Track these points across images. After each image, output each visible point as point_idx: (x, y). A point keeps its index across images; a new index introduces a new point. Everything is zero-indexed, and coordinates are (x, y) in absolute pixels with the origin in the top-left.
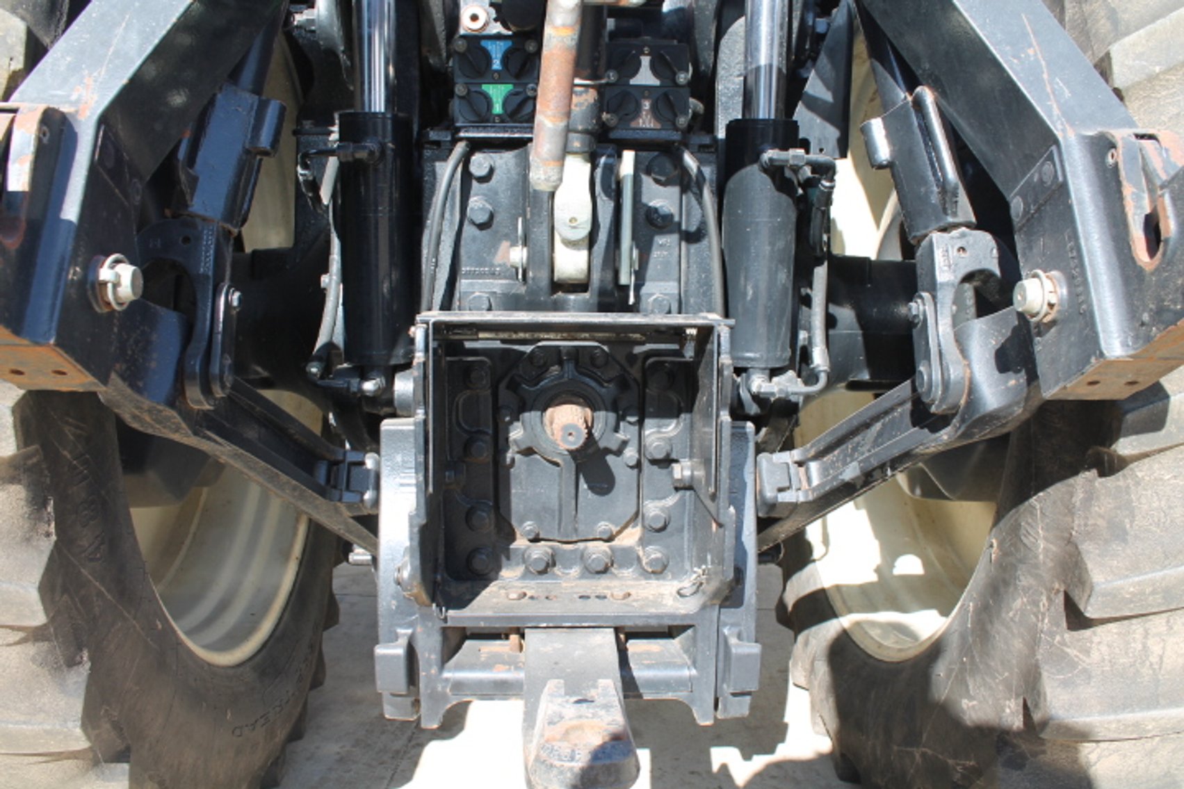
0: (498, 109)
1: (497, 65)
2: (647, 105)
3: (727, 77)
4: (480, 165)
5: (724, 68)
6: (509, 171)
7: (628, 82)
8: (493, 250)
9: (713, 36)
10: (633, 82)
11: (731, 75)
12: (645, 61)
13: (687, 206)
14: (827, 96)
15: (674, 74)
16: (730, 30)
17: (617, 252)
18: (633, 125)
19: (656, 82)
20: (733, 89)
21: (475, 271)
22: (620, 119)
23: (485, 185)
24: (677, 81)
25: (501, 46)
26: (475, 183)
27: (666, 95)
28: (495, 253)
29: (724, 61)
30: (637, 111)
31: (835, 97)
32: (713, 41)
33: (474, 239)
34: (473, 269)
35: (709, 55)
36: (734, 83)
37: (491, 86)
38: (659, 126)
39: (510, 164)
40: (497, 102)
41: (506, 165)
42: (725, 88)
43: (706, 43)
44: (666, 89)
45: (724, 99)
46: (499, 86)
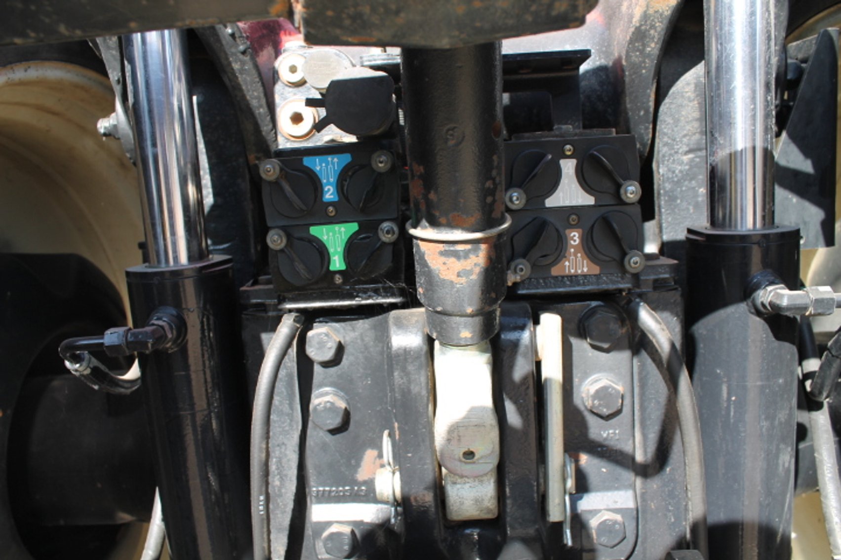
0: (337, 263)
1: (330, 194)
2: (575, 237)
3: (671, 155)
4: (321, 345)
5: (666, 144)
6: (366, 348)
7: (544, 203)
8: (353, 462)
9: (652, 104)
10: (550, 202)
11: (676, 153)
12: (568, 167)
13: (640, 373)
14: (806, 166)
15: (618, 186)
16: (674, 89)
17: (541, 470)
18: (555, 271)
19: (588, 200)
20: (681, 171)
21: (330, 492)
22: (534, 266)
23: (333, 370)
24: (623, 197)
25: (333, 164)
26: (317, 369)
27: (606, 222)
28: (358, 465)
29: (665, 134)
30: (560, 249)
31: (815, 165)
32: (652, 109)
33: (324, 447)
34: (327, 489)
35: (647, 128)
36: (681, 163)
37: (324, 228)
38: (596, 270)
39: (367, 339)
40: (336, 252)
41: (362, 340)
42: (669, 170)
43: (642, 113)
44: (603, 210)
45: (668, 186)
46: (336, 227)
